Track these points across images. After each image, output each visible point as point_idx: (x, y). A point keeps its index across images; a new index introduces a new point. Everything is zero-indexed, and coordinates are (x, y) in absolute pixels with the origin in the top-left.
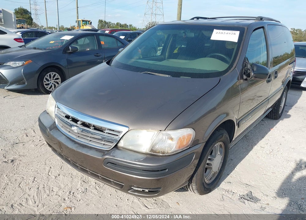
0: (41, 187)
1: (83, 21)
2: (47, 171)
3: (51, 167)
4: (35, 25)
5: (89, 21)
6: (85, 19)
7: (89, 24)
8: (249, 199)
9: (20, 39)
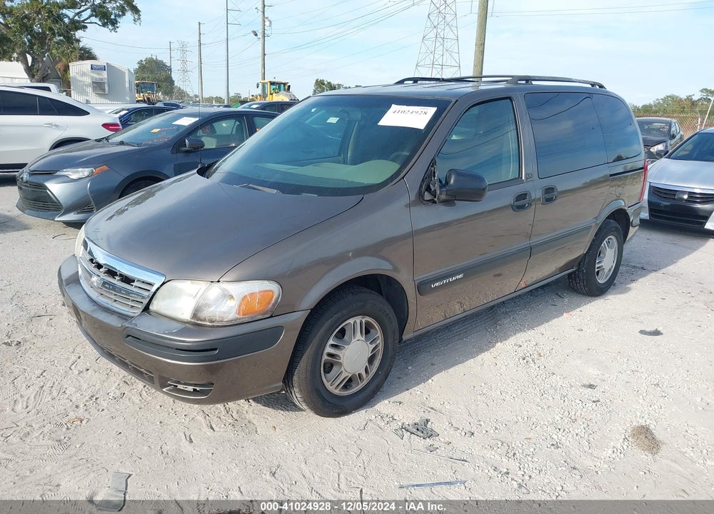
0: (48, 385)
1: (272, 84)
2: (71, 362)
3: (79, 357)
4: (180, 94)
5: (285, 84)
6: (276, 80)
7: (285, 90)
8: (415, 430)
9: (116, 125)
